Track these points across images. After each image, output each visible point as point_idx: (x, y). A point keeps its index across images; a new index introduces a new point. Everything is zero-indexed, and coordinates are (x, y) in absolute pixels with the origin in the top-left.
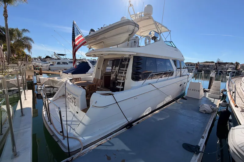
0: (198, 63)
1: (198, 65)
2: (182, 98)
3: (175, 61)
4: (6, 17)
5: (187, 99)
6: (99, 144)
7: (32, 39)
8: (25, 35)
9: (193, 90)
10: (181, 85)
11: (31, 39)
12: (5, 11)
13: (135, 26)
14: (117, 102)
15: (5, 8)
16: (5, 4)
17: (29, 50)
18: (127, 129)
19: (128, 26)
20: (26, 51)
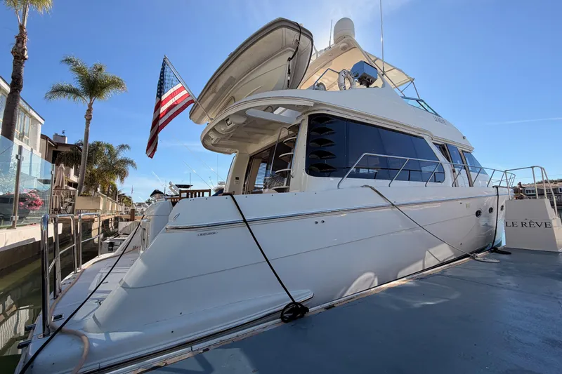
0: (521, 186)
1: (521, 191)
2: (492, 252)
3: (443, 148)
4: (88, 121)
5: (510, 253)
6: (155, 365)
7: (134, 161)
8: (122, 155)
9: (523, 224)
10: (478, 214)
11: (131, 162)
12: (89, 110)
13: (300, 32)
14: (245, 221)
15: (90, 106)
16: (91, 98)
17: (122, 179)
18: (283, 323)
19: (280, 30)
20: (117, 182)
